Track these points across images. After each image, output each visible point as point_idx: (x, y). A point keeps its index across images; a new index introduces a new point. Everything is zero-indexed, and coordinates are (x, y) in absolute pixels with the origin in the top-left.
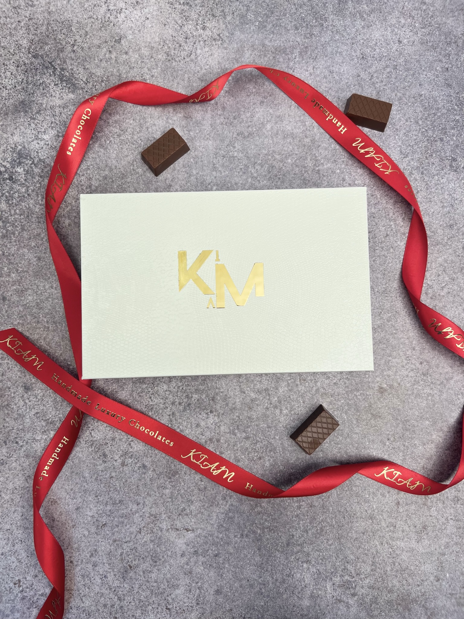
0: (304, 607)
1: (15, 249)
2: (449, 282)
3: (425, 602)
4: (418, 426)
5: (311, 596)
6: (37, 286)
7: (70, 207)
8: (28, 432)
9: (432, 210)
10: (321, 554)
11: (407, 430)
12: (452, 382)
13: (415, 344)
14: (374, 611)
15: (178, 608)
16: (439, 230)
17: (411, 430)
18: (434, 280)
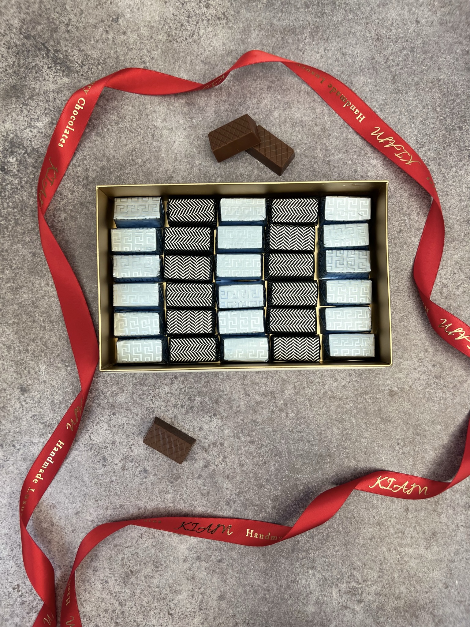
0: (309, 613)
1: (9, 244)
2: (465, 280)
3: (433, 609)
4: (429, 430)
5: (317, 602)
6: (33, 284)
7: (65, 200)
8: (25, 434)
9: (449, 204)
10: (327, 560)
11: (418, 435)
12: (466, 385)
13: (428, 346)
14: (381, 617)
15: (180, 614)
16: (456, 226)
17: (422, 435)
18: (449, 279)
